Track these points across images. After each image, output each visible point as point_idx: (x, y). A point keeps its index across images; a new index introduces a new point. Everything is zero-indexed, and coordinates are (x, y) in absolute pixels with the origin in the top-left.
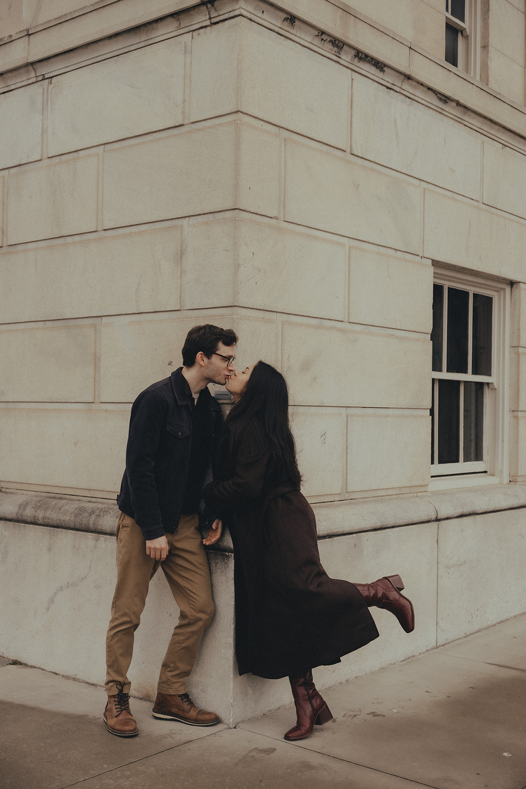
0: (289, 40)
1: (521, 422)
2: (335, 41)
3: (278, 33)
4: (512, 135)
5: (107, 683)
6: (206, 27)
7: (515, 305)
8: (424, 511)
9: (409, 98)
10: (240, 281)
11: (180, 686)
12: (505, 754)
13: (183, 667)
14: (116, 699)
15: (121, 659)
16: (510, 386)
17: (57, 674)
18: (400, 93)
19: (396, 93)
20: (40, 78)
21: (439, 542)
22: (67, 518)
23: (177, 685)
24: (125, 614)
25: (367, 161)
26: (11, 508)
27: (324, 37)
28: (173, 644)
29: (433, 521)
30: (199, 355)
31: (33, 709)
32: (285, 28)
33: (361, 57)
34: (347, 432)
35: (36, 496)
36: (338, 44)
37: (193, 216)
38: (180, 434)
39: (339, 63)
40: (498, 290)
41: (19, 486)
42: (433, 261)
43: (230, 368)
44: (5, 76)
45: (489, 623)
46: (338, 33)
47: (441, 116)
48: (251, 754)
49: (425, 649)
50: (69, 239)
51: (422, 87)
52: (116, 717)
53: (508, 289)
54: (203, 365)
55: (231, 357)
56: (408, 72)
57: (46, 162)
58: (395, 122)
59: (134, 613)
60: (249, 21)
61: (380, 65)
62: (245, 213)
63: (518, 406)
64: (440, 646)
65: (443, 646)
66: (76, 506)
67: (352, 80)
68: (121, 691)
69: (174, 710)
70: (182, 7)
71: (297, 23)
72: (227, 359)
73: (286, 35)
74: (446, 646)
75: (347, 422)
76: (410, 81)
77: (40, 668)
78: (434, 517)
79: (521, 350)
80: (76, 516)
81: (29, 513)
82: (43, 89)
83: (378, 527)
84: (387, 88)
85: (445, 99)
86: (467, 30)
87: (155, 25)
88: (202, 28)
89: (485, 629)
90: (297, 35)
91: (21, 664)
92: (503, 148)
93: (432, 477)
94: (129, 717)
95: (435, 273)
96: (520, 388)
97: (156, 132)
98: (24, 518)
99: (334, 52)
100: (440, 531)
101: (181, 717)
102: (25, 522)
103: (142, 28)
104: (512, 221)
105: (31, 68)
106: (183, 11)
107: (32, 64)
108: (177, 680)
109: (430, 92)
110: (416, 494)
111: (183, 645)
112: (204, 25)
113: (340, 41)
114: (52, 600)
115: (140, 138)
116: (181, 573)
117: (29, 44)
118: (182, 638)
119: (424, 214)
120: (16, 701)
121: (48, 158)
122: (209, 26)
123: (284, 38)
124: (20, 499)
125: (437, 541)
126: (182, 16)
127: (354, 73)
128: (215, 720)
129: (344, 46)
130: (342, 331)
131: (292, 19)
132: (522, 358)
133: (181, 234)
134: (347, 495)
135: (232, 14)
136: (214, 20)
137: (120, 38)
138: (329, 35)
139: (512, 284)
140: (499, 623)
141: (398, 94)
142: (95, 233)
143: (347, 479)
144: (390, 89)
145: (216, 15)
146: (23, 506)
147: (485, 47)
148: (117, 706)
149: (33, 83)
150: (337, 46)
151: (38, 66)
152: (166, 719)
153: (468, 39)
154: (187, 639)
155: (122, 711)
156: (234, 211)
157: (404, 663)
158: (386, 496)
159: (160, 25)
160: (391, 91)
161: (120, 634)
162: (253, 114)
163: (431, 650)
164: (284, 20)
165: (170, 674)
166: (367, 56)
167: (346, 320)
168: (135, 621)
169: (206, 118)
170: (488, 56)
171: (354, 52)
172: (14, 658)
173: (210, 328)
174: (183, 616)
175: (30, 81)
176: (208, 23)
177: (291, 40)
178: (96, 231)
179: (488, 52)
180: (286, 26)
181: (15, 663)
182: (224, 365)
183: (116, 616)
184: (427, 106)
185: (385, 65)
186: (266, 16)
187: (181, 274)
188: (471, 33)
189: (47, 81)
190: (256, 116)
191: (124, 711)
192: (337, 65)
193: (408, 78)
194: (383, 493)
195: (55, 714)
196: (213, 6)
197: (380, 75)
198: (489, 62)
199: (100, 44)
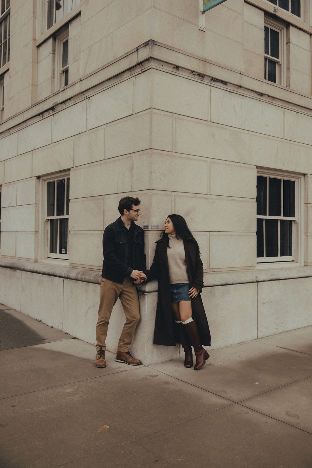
0: (177, 76)
1: (310, 238)
2: (200, 74)
3: (171, 74)
4: (301, 108)
5: (97, 346)
6: (140, 73)
7: (306, 184)
8: (250, 278)
9: (242, 95)
10: (152, 179)
11: (126, 348)
12: (256, 383)
13: (127, 341)
14: (99, 352)
15: (101, 336)
16: (304, 221)
17: (88, 343)
18: (237, 93)
19: (235, 94)
20: (86, 98)
21: (258, 292)
22: (92, 279)
23: (124, 348)
24: (102, 318)
25: (219, 125)
26: (74, 274)
27: (194, 73)
28: (124, 331)
29: (255, 282)
30: (125, 210)
31: (71, 356)
32: (175, 71)
33: (214, 80)
34: (210, 243)
35: (84, 270)
36: (202, 76)
37: (136, 152)
38: (121, 242)
39: (203, 83)
40: (298, 178)
41: (79, 266)
42: (256, 166)
43: (138, 214)
44: (74, 98)
45: (288, 329)
46: (201, 71)
47: (260, 102)
48: (146, 377)
49: (250, 339)
50: (95, 163)
51: (248, 90)
52: (98, 359)
53: (302, 178)
54: (127, 214)
55: (138, 210)
56: (239, 85)
57: (88, 132)
58: (234, 106)
59: (106, 317)
60: (156, 70)
61: (224, 83)
62: (154, 150)
63: (308, 231)
64: (259, 338)
65: (261, 338)
66: (96, 273)
67: (210, 90)
68: (101, 349)
69: (123, 358)
70: (131, 66)
71: (180, 68)
72: (137, 211)
73: (175, 74)
74: (262, 338)
75: (210, 238)
76: (241, 88)
77: (83, 341)
78: (255, 280)
79: (309, 205)
80: (95, 278)
81: (80, 276)
82: (87, 102)
83: (224, 284)
84: (230, 92)
85: (261, 94)
86: (280, 62)
87: (122, 74)
88: (139, 74)
89: (286, 332)
90: (181, 73)
91: (77, 338)
92: (296, 114)
93: (257, 263)
94: (103, 360)
95: (257, 171)
96: (309, 223)
97: (124, 118)
98: (78, 278)
99: (200, 79)
100: (258, 287)
101: (126, 361)
102: (79, 280)
103: (118, 76)
104: (302, 146)
105: (82, 94)
106: (132, 67)
107: (83, 92)
108: (124, 346)
109: (253, 92)
110: (248, 270)
111: (127, 332)
112: (139, 73)
113: (202, 74)
114: (87, 313)
115: (118, 120)
116: (127, 302)
117: (81, 85)
118: (126, 329)
119: (251, 146)
120: (66, 353)
121: (89, 130)
122: (141, 73)
123: (174, 75)
124: (77, 271)
125: (257, 291)
126: (131, 70)
127: (211, 87)
128: (140, 363)
129: (205, 76)
130: (206, 198)
131: (177, 67)
132: (310, 209)
133: (132, 160)
134: (210, 270)
135: (148, 68)
136: (143, 71)
137: (111, 80)
138: (197, 72)
139: (304, 175)
140: (294, 330)
141: (236, 94)
142: (104, 161)
143: (210, 263)
144: (231, 92)
145: (143, 68)
146: (78, 274)
147: (288, 69)
148: (99, 355)
149: (83, 100)
150: (201, 76)
151: (85, 93)
152: (120, 362)
153: (280, 66)
154: (129, 329)
155: (100, 357)
156: (150, 150)
157: (238, 344)
158: (232, 271)
159: (124, 74)
160: (232, 93)
161: (100, 326)
162: (159, 109)
163: (254, 340)
164: (173, 68)
165: (121, 343)
166: (217, 79)
167: (209, 194)
168: (106, 321)
169: (140, 111)
170: (289, 73)
171: (210, 78)
172: (74, 336)
173: (128, 198)
174: (127, 320)
175: (82, 99)
176: (141, 72)
177: (178, 76)
178: (104, 160)
179: (289, 71)
180: (175, 70)
181: (75, 338)
182: (136, 213)
183: (99, 318)
184: (252, 98)
185: (227, 82)
186: (164, 67)
187: (132, 177)
188: (282, 63)
189: (88, 99)
190: (160, 109)
191: (101, 358)
192: (202, 84)
193: (240, 87)
194: (230, 269)
195: (78, 358)
196: (142, 65)
197: (226, 87)
198: (290, 76)
199: (105, 83)
